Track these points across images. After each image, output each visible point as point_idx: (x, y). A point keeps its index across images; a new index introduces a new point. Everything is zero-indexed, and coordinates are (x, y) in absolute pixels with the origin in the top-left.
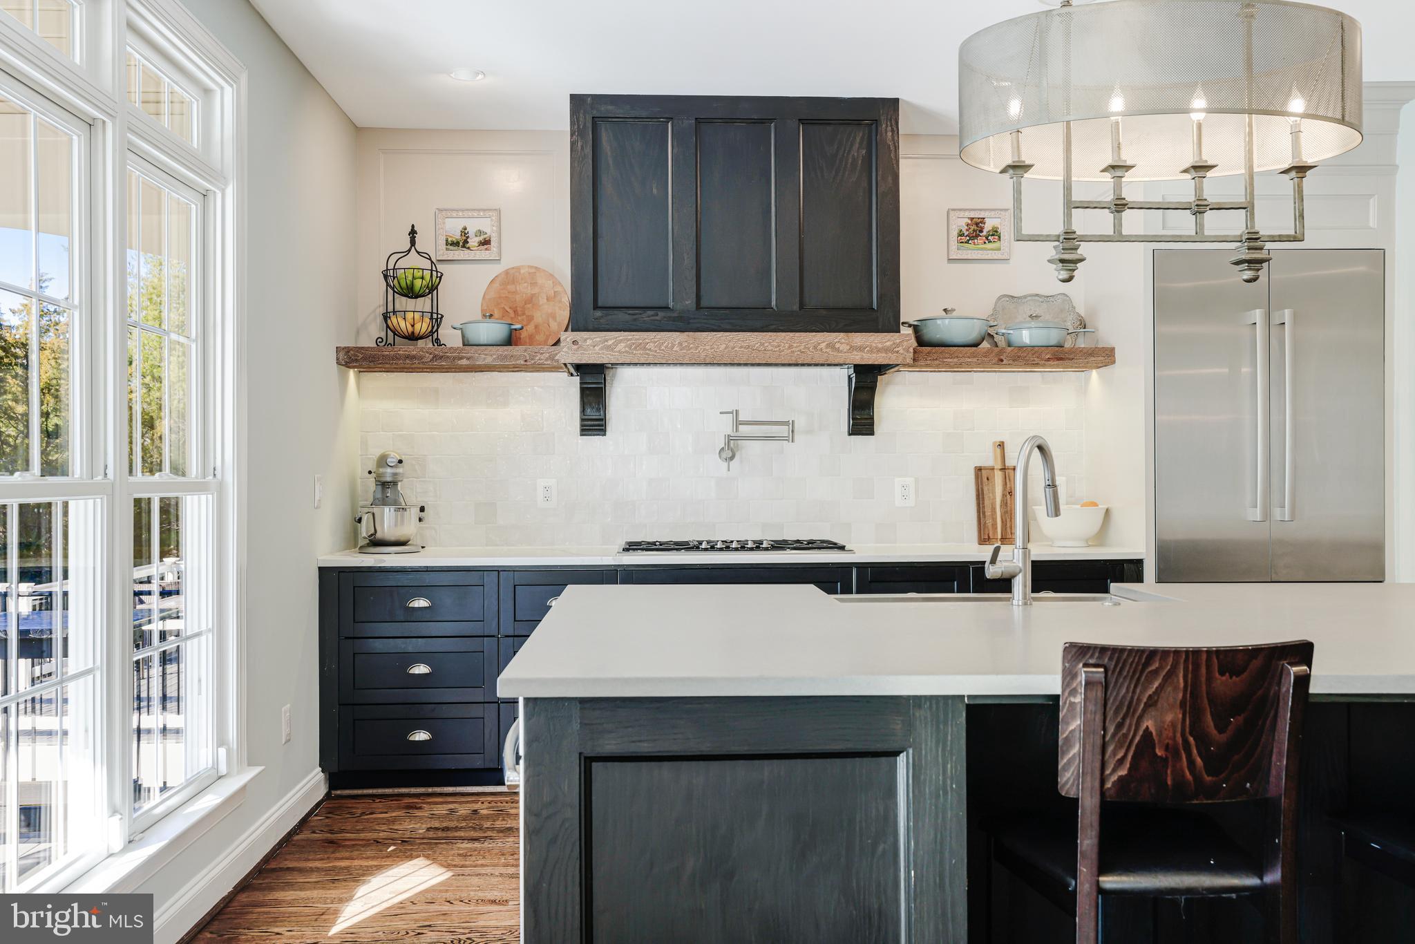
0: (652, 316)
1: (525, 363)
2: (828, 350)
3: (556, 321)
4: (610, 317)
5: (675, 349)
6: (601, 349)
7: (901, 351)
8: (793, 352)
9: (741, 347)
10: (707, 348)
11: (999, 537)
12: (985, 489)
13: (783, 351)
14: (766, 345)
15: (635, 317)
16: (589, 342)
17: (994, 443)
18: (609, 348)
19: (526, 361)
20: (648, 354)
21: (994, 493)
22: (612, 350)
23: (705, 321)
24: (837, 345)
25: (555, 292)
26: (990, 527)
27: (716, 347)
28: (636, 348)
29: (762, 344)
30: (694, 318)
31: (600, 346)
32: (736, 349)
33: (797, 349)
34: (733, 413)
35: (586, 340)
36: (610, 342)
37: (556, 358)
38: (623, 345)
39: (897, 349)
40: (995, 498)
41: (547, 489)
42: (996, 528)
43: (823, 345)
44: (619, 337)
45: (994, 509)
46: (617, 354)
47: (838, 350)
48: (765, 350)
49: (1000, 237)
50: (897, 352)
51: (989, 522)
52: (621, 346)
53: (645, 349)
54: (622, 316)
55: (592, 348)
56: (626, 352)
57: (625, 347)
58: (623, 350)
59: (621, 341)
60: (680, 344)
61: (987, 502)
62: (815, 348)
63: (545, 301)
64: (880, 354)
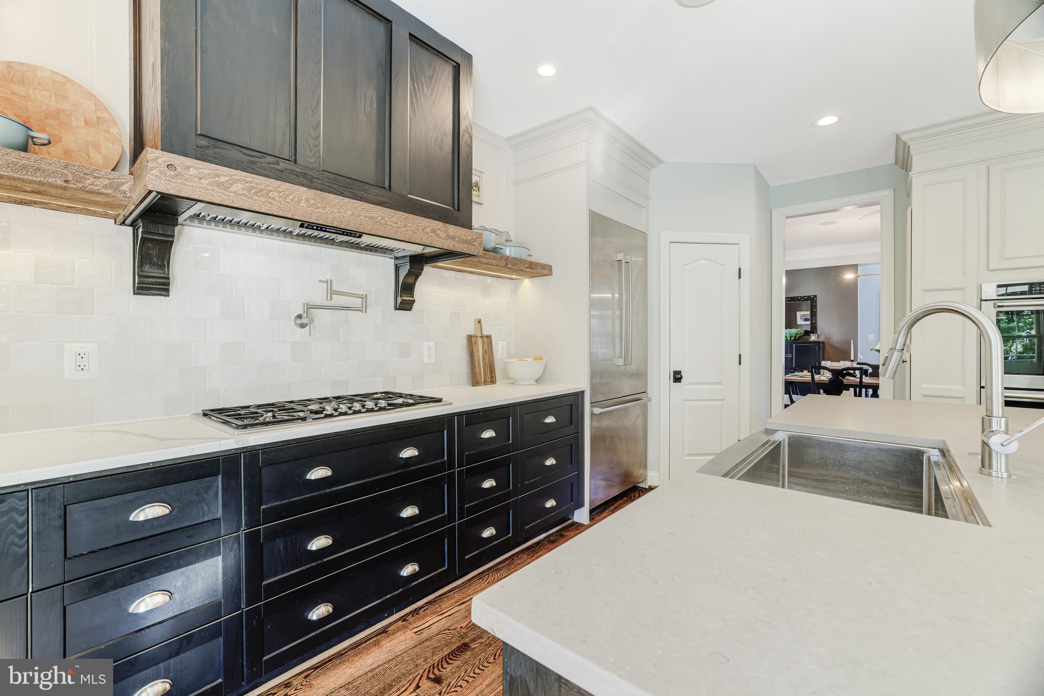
0: (273, 163)
1: (66, 185)
2: (432, 234)
3: (100, 153)
4: (218, 150)
5: (301, 204)
6: (211, 184)
7: (477, 245)
8: (407, 231)
9: (366, 217)
10: (335, 210)
11: (483, 381)
12: (474, 350)
13: (400, 228)
14: (387, 219)
15: (252, 159)
16: (192, 171)
17: (475, 320)
18: (220, 185)
19: (66, 181)
20: (270, 203)
21: (478, 352)
22: (226, 189)
23: (329, 184)
24: (438, 232)
25: (98, 118)
26: (478, 374)
27: (343, 211)
28: (256, 193)
29: (383, 218)
30: (318, 179)
31: (208, 181)
32: (361, 217)
33: (410, 229)
34: (327, 283)
35: (188, 168)
36: (223, 179)
37: (123, 189)
38: (240, 186)
39: (474, 243)
40: (479, 356)
41: (83, 356)
42: (481, 375)
43: (428, 230)
44: (235, 175)
45: (479, 362)
46: (231, 194)
47: (438, 235)
48: (385, 224)
49: (479, 189)
50: (475, 245)
51: (477, 371)
52: (238, 187)
53: (267, 196)
54: (234, 153)
55: (196, 179)
56: (244, 195)
57: (243, 189)
58: (240, 192)
59: (237, 181)
60: (307, 200)
61: (476, 358)
62: (423, 230)
63: (83, 124)
64: (465, 245)
